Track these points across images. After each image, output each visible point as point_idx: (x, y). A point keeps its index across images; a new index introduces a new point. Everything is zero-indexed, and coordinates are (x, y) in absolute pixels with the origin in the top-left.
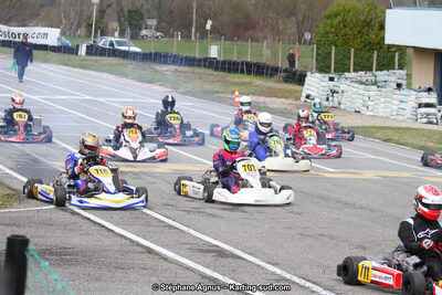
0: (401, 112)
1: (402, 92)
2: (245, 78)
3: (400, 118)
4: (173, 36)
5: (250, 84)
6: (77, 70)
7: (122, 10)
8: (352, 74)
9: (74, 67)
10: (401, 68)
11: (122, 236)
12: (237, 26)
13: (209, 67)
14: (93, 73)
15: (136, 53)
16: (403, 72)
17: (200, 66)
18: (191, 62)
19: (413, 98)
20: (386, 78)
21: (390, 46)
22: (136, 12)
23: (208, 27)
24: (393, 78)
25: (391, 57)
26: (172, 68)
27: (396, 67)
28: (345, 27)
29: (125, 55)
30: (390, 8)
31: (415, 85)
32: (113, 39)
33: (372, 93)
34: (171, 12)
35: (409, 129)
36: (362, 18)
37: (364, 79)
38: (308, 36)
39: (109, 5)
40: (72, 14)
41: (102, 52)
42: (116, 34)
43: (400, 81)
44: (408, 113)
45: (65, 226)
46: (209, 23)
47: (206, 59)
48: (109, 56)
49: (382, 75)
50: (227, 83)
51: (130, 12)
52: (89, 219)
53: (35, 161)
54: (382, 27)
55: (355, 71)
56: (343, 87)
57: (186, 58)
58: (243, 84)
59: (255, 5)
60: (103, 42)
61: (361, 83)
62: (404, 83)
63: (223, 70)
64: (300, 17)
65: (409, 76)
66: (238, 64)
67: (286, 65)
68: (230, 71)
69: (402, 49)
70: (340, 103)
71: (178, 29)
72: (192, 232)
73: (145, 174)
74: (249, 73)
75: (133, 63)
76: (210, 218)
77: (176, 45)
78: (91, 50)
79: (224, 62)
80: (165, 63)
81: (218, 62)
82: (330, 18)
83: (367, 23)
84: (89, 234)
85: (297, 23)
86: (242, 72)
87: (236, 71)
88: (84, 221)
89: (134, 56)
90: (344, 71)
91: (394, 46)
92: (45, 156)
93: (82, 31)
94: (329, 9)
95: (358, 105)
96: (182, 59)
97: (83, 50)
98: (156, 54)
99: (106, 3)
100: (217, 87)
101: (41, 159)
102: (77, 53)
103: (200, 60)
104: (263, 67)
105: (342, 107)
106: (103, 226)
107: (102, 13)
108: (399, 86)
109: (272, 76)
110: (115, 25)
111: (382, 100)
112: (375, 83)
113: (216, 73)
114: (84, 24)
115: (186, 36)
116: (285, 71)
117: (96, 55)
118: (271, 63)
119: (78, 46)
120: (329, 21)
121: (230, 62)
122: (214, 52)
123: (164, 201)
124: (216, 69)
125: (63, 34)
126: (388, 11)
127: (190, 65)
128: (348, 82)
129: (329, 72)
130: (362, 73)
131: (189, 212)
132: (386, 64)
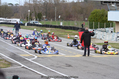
0: (113, 39)
1: (113, 33)
2: (70, 31)
3: (112, 40)
4: (50, 20)
5: (71, 32)
6: (25, 30)
7: (36, 13)
8: (99, 29)
9: (24, 29)
10: (112, 27)
11: (40, 74)
12: (67, 17)
13: (60, 28)
14: (29, 30)
15: (40, 25)
16: (113, 28)
17: (58, 28)
18: (55, 27)
19: (116, 35)
20: (108, 30)
21: (109, 21)
22: (40, 14)
23: (59, 17)
24: (110, 30)
25: (109, 24)
26: (50, 28)
27: (111, 27)
28: (97, 16)
29: (38, 25)
30: (109, 11)
31: (116, 32)
32: (34, 21)
33: (104, 34)
34: (49, 14)
35: (115, 43)
36: (101, 14)
37: (102, 30)
38: (86, 19)
39: (33, 12)
40: (23, 15)
41: (31, 25)
42: (35, 20)
43: (112, 31)
44: (115, 39)
45: (24, 72)
46: (60, 16)
47: (59, 26)
48: (33, 26)
49: (107, 29)
50: (65, 32)
51: (38, 14)
52: (30, 70)
53: (15, 54)
54: (107, 16)
55: (100, 28)
56: (97, 33)
57: (54, 26)
58: (70, 32)
59: (72, 11)
60: (31, 22)
61: (102, 31)
62: (113, 31)
63: (64, 29)
64: (84, 14)
65: (114, 29)
66: (68, 27)
67: (81, 27)
68: (66, 29)
69: (112, 22)
70: (96, 37)
71: (51, 18)
72: (58, 73)
73: (45, 57)
74: (71, 29)
75: (40, 27)
76: (63, 69)
77: (51, 22)
78: (28, 24)
79: (64, 27)
80: (48, 27)
81: (63, 27)
82: (92, 14)
83: (103, 15)
84: (31, 74)
85: (83, 16)
86: (69, 29)
87: (68, 29)
88: (29, 71)
89: (40, 26)
90: (97, 28)
91: (110, 21)
92: (18, 53)
93: (25, 19)
94: (92, 12)
95: (101, 37)
96: (53, 26)
97: (26, 25)
98: (46, 25)
99: (32, 12)
100: (63, 33)
101: (17, 54)
102: (24, 25)
103: (58, 26)
104: (75, 28)
105: (97, 38)
106: (34, 72)
107: (31, 14)
108: (112, 32)
109: (77, 30)
110: (34, 17)
111: (108, 36)
112: (105, 31)
113: (62, 30)
114: (26, 17)
115: (54, 20)
116: (81, 29)
117: (30, 26)
118: (77, 27)
119: (25, 23)
120: (92, 15)
121: (66, 27)
122: (61, 24)
123: (50, 65)
124: (62, 28)
125: (20, 20)
126: (108, 12)
127: (55, 28)
128: (98, 31)
129: (93, 29)
130: (102, 29)
131: (57, 67)
132: (108, 26)
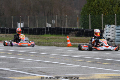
63: (35, 34)
66: (44, 29)
68: (39, 34)
86: (47, 33)
121: (38, 29)
